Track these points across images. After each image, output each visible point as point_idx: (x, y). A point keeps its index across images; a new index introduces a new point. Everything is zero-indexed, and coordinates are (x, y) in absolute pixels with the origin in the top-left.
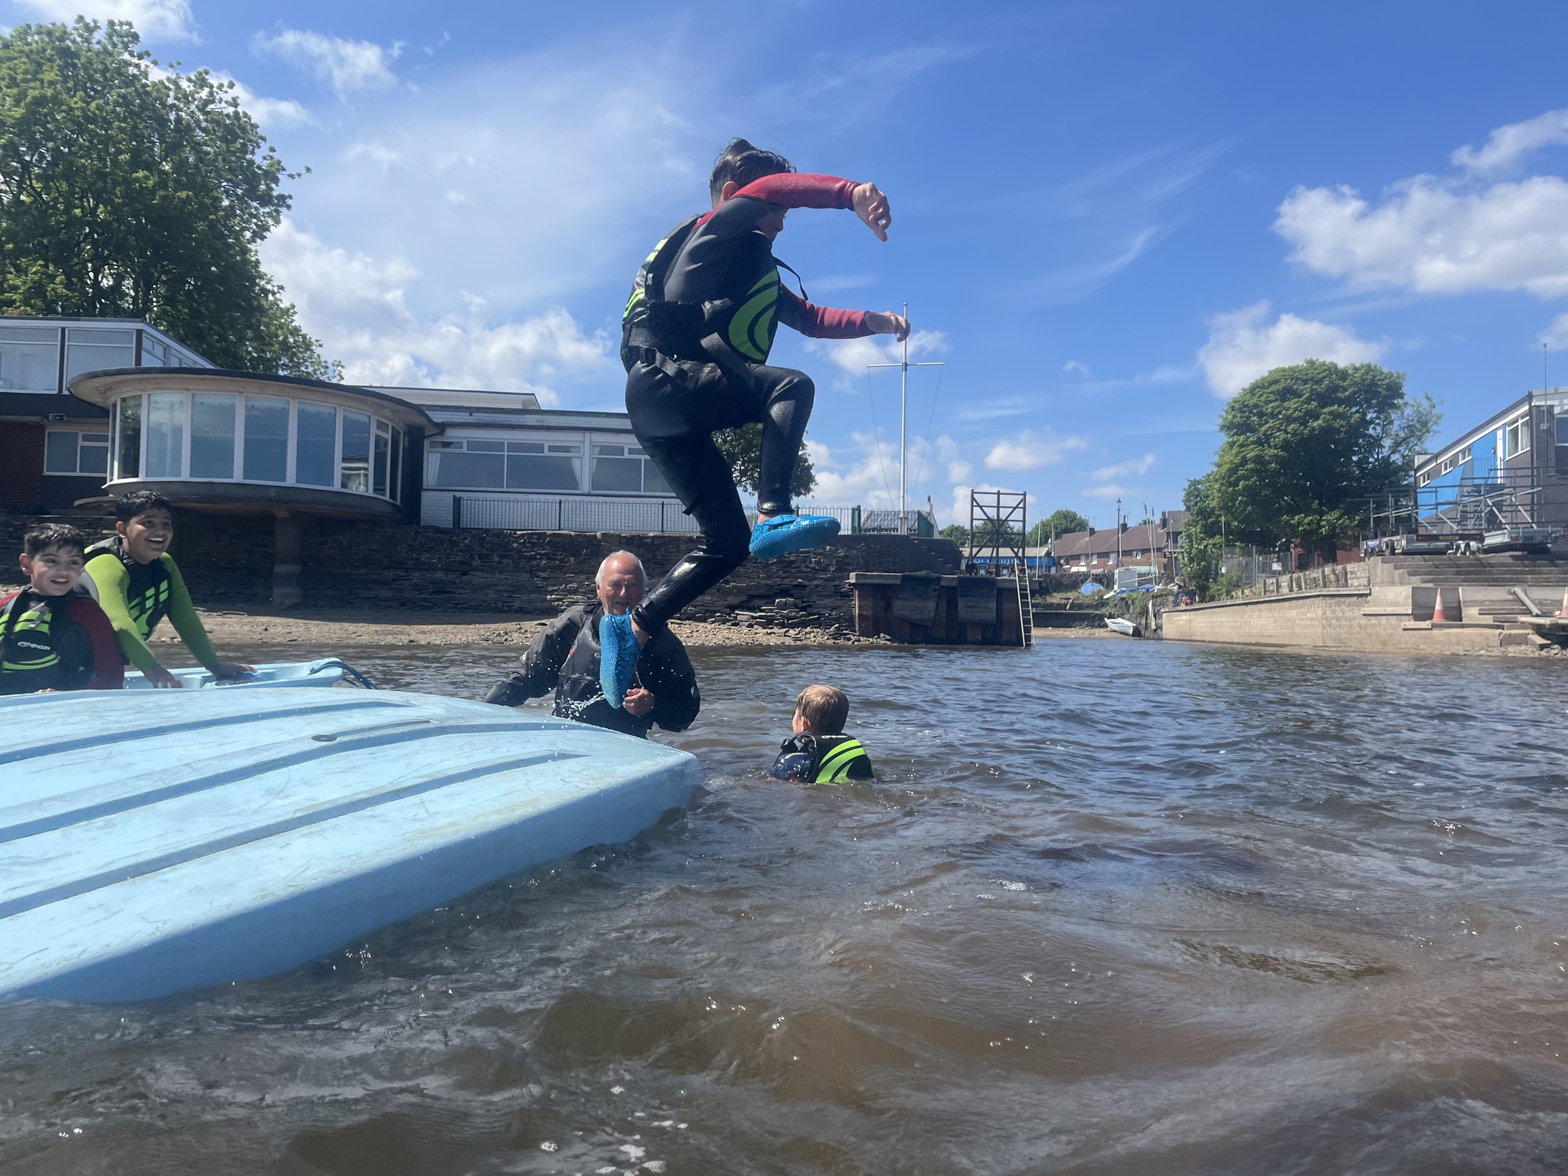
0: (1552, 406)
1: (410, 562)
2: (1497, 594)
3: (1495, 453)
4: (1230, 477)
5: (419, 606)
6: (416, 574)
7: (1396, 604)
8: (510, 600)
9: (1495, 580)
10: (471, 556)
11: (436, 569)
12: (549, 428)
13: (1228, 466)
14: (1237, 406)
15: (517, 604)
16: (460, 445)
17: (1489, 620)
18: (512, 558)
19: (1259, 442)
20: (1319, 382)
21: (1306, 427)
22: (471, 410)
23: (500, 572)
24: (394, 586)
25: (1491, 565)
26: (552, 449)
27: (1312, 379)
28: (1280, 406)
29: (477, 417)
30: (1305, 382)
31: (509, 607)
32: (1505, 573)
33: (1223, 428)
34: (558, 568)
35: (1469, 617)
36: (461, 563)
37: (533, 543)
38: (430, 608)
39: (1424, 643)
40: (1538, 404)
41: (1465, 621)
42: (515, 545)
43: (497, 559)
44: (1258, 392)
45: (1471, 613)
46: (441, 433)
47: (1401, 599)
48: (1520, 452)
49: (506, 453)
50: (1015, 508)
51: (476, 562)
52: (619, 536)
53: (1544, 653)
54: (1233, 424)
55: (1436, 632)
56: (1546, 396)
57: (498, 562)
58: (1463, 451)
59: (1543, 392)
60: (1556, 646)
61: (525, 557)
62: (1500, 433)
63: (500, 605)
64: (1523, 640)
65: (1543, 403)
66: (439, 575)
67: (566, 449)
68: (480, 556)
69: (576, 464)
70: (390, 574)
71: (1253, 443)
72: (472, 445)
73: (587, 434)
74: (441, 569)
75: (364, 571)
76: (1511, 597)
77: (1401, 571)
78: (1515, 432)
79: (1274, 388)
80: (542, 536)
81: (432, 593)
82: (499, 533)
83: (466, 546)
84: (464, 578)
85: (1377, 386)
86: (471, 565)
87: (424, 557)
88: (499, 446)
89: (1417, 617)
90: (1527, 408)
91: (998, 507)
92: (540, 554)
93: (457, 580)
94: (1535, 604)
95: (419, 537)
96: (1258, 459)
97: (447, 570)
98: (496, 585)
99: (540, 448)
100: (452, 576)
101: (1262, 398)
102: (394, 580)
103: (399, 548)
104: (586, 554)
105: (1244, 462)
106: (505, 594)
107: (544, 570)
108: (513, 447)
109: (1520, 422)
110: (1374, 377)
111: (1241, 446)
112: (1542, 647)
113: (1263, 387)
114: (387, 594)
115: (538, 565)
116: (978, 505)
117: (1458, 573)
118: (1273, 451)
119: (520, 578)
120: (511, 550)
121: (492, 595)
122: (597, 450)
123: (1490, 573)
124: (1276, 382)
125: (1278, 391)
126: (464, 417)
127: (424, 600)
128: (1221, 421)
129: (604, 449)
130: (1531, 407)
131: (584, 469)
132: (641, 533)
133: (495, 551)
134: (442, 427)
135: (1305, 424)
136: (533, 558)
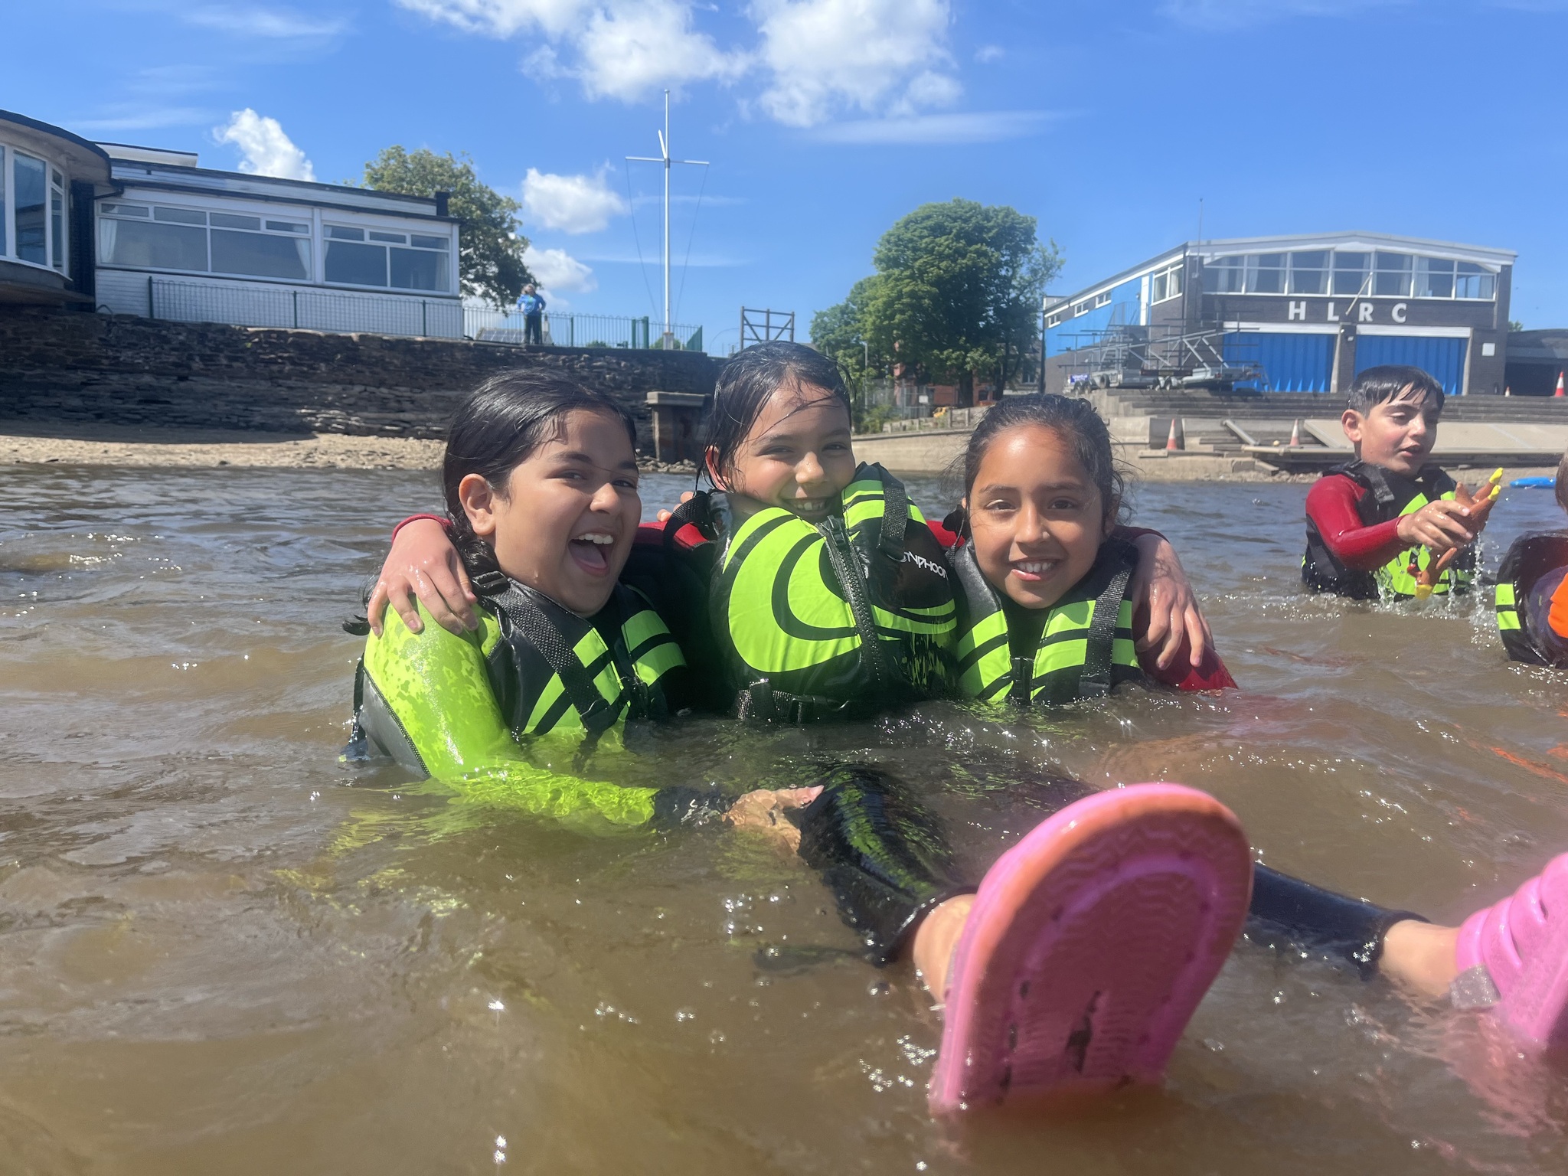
0: (1202, 258)
1: (105, 361)
2: (1212, 425)
3: (1139, 298)
4: (886, 310)
5: (124, 418)
6: (115, 377)
7: (1134, 434)
8: (246, 413)
9: (1203, 413)
10: (191, 358)
11: (142, 372)
12: (267, 199)
13: (885, 299)
14: (893, 239)
15: (258, 419)
16: (144, 211)
17: (1209, 448)
18: (244, 361)
19: (912, 277)
20: (966, 221)
21: (957, 264)
22: (149, 167)
23: (232, 378)
24: (83, 392)
25: (1195, 399)
26: (270, 225)
27: (960, 218)
28: (933, 242)
29: (156, 176)
30: (955, 220)
31: (247, 422)
32: (1209, 406)
33: (879, 260)
34: (304, 376)
35: (1192, 446)
36: (176, 365)
37: (270, 343)
38: (138, 422)
39: (1160, 470)
40: (1192, 254)
41: (1187, 450)
42: (249, 345)
43: (225, 362)
44: (912, 226)
45: (1193, 443)
46: (118, 194)
47: (1139, 429)
48: (1167, 298)
49: (208, 227)
50: (783, 329)
51: (197, 364)
52: (381, 339)
53: (1276, 478)
54: (889, 257)
55: (1171, 460)
56: (1198, 247)
57: (228, 366)
58: (1101, 297)
59: (1197, 243)
60: (1284, 472)
61: (263, 361)
62: (1145, 281)
63: (235, 420)
64: (1250, 467)
65: (1196, 254)
66: (147, 379)
67: (288, 227)
68: (203, 358)
69: (303, 248)
70: (79, 376)
71: (908, 277)
72: (160, 212)
73: (317, 211)
74: (147, 372)
75: (39, 371)
76: (1222, 429)
77: (1126, 403)
78: (1162, 282)
79: (930, 223)
80: (282, 335)
81: (140, 402)
82: (224, 329)
83: (182, 343)
84: (182, 384)
85: (1015, 228)
86: (190, 368)
87: (125, 356)
88: (199, 217)
89: (1154, 446)
90: (1180, 257)
91: (768, 327)
92: (281, 357)
93: (174, 387)
94: (1250, 436)
95: (114, 329)
96: (912, 294)
97: (158, 373)
98: (227, 395)
99: (254, 223)
100: (166, 382)
101: (917, 233)
102: (84, 384)
103: (87, 342)
104: (340, 360)
105: (900, 296)
106: (241, 407)
107: (288, 377)
108: (217, 218)
109: (1170, 270)
110: (1013, 219)
111: (897, 280)
112: (1274, 473)
113: (916, 222)
114: (76, 402)
115: (280, 372)
116: (748, 324)
117: (1172, 406)
118: (928, 288)
119: (258, 387)
120: (242, 351)
121: (222, 407)
122: (329, 232)
123: (1197, 407)
124: (929, 217)
125: (930, 227)
126: (140, 175)
127: (129, 411)
128: (875, 254)
129: (337, 231)
130: (1184, 256)
131: (314, 256)
132: (406, 337)
133: (221, 351)
134: (120, 186)
135: (955, 261)
136: (273, 362)
